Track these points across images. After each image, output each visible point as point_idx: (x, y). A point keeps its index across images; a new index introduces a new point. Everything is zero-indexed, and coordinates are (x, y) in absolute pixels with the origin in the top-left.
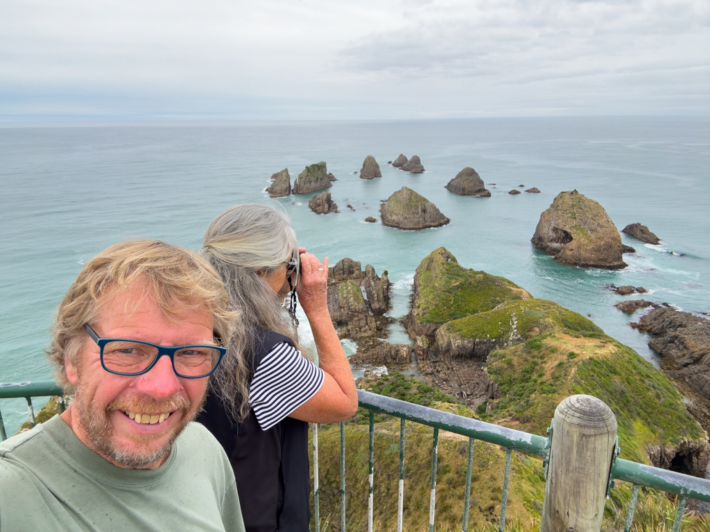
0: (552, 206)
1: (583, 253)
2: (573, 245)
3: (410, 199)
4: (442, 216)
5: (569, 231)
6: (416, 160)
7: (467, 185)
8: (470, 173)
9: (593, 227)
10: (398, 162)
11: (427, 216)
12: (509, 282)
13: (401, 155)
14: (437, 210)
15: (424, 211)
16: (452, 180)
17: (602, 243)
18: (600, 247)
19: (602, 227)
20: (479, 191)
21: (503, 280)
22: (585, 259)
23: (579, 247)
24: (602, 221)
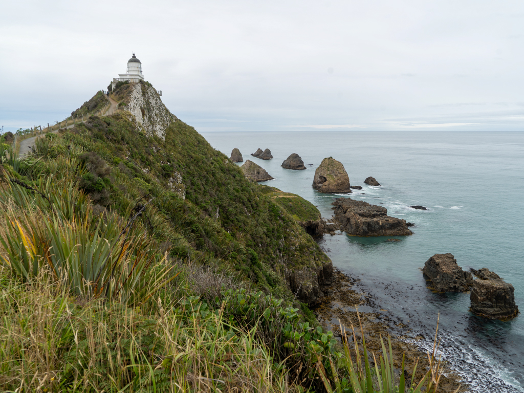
0: (320, 165)
1: (331, 187)
2: (326, 183)
3: (250, 167)
4: (270, 176)
5: (326, 177)
6: (268, 152)
7: (292, 163)
8: (295, 157)
9: (336, 174)
10: (256, 154)
11: (260, 175)
12: (277, 189)
13: (259, 149)
14: (267, 173)
15: (258, 173)
16: (285, 161)
17: (340, 181)
18: (339, 183)
19: (340, 173)
20: (299, 166)
21: (274, 188)
22: (331, 190)
23: (329, 184)
24: (340, 171)
